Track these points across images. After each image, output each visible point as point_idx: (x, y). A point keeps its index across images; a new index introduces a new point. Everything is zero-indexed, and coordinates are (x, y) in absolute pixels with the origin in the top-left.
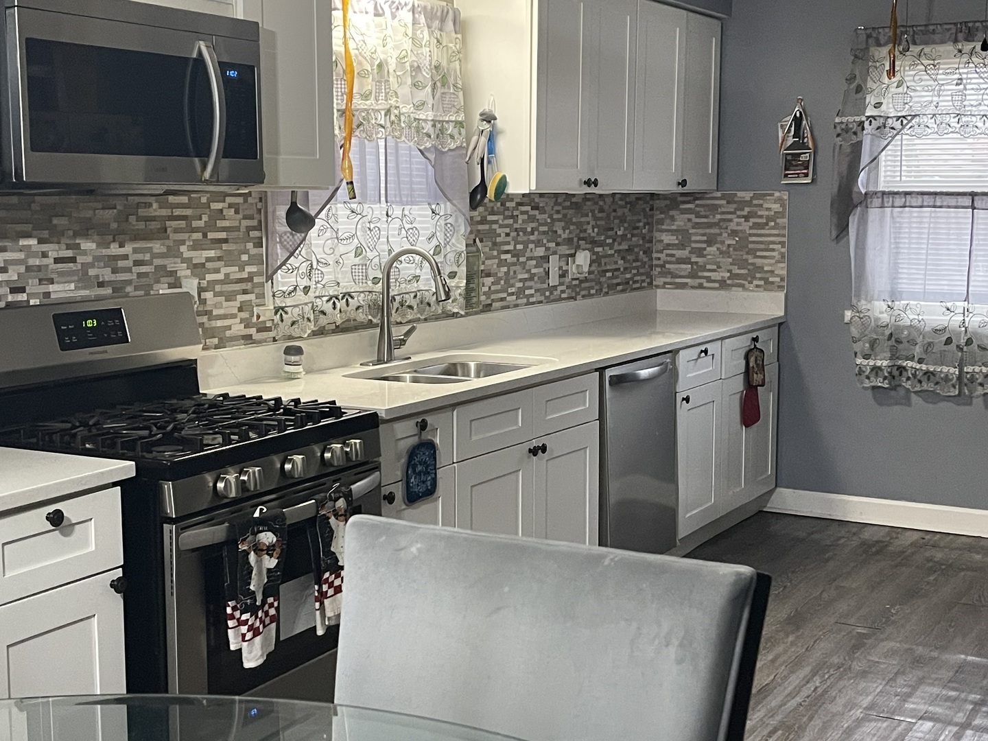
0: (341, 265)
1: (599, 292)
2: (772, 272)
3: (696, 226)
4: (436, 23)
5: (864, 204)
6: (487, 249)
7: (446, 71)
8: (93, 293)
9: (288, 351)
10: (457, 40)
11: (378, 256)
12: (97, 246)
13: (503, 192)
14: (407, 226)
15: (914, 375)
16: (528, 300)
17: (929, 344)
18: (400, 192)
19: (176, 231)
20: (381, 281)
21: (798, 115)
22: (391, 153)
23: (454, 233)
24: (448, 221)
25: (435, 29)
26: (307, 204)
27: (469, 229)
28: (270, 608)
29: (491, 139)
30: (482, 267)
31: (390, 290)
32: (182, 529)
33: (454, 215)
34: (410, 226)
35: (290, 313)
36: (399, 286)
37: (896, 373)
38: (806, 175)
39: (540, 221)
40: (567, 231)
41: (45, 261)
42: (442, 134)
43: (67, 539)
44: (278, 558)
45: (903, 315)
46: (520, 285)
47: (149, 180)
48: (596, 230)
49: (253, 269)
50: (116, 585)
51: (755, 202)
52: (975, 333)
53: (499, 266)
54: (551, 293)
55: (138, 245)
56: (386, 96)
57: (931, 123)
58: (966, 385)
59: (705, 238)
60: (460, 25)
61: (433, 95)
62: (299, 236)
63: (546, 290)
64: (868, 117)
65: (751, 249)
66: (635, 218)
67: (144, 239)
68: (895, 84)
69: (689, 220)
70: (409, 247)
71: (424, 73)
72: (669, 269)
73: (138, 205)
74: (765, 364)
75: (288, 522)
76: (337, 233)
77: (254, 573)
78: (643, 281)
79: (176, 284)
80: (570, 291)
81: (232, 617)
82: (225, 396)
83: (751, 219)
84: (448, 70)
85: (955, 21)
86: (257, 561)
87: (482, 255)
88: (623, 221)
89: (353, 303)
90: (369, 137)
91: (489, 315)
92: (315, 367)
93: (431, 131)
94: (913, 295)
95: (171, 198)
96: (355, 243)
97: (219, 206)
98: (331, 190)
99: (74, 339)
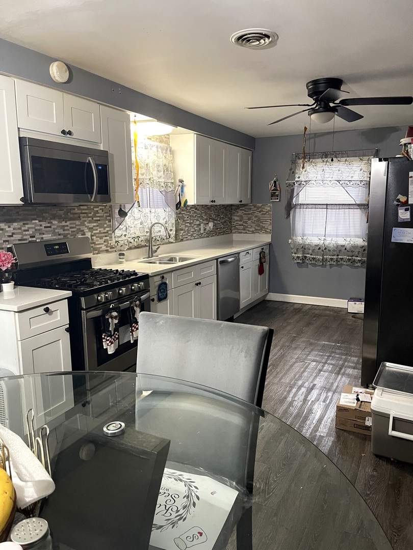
0: (136, 228)
1: (216, 235)
2: (267, 228)
3: (245, 214)
4: (164, 151)
5: (295, 207)
6: (182, 222)
8: (57, 238)
9: (120, 255)
10: (171, 157)
11: (148, 225)
12: (58, 222)
13: (186, 204)
14: (157, 215)
15: (309, 259)
16: (194, 238)
17: (314, 249)
18: (154, 205)
19: (84, 217)
20: (149, 232)
21: (275, 180)
22: (151, 192)
23: (171, 217)
24: (169, 214)
25: (164, 153)
26: (125, 208)
27: (176, 216)
28: (116, 335)
29: (182, 188)
30: (180, 228)
31: (152, 235)
32: (87, 312)
33: (171, 212)
35: (120, 242)
36: (154, 234)
37: (304, 258)
38: (278, 199)
39: (198, 213)
40: (206, 216)
41: (41, 227)
42: (167, 186)
43: (50, 316)
44: (118, 320)
45: (306, 241)
46: (192, 233)
47: (74, 201)
48: (215, 216)
49: (108, 229)
50: (67, 330)
51: (262, 207)
52: (327, 246)
53: (185, 227)
55: (71, 222)
56: (149, 174)
57: (315, 183)
58: (324, 261)
59: (247, 218)
60: (172, 152)
61: (164, 174)
62: (122, 219)
63: (200, 234)
64: (296, 181)
65: (261, 221)
66: (226, 212)
67: (73, 220)
68: (304, 171)
69: (243, 212)
70: (157, 222)
71: (161, 167)
72: (237, 227)
73: (71, 209)
74: (265, 256)
75: (121, 309)
76: (134, 217)
77: (111, 325)
78: (229, 231)
79: (84, 234)
80: (207, 234)
81: (104, 338)
82: (100, 269)
83: (261, 212)
84: (168, 166)
85: (322, 152)
86: (111, 321)
87: (180, 224)
88: (223, 213)
89: (140, 239)
90: (144, 187)
91: (182, 242)
92: (129, 259)
93: (163, 185)
94: (309, 235)
95: (81, 207)
96: (140, 220)
97: (97, 209)
98: (133, 204)
99: (51, 252)
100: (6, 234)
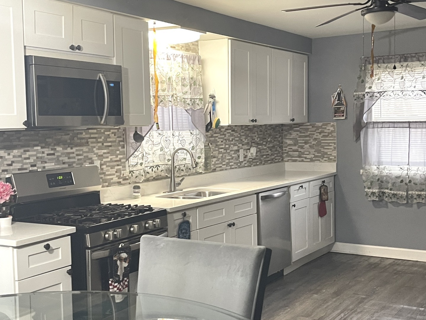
0: (155, 155)
1: (261, 163)
2: (331, 155)
3: (300, 137)
4: (191, 62)
5: (366, 127)
6: (214, 147)
7: (195, 79)
8: (61, 167)
9: (135, 188)
10: (200, 68)
11: (170, 150)
12: (63, 149)
13: (218, 125)
14: (181, 139)
15: (389, 195)
16: (231, 167)
17: (394, 182)
18: (178, 126)
19: (92, 143)
20: (171, 160)
21: (339, 92)
22: (174, 111)
23: (199, 141)
24: (197, 137)
25: (191, 63)
26: (141, 131)
27: (205, 139)
28: (125, 282)
29: (214, 105)
30: (212, 155)
31: (174, 164)
32: (93, 251)
33: (199, 134)
34: (183, 139)
35: (135, 173)
36: (178, 162)
37: (381, 194)
38: (343, 116)
39: (235, 136)
40: (247, 140)
41: (43, 155)
42: (194, 103)
43: (51, 254)
44: (128, 263)
45: (383, 171)
46: (228, 161)
47: (83, 124)
48: (259, 139)
49: (121, 156)
50: (69, 272)
51: (323, 127)
52: (412, 178)
53: (219, 154)
54: (241, 164)
55: (77, 148)
56: (172, 90)
57: (392, 94)
58: (409, 199)
59: (304, 142)
60: (201, 62)
61: (190, 89)
62: (138, 144)
63: (238, 163)
64: (366, 92)
65: (323, 146)
66: (275, 134)
67: (80, 146)
68: (377, 79)
69: (297, 134)
70: (181, 147)
71: (187, 81)
72: (290, 154)
73: (78, 134)
74: (328, 191)
75: (132, 250)
76: (153, 142)
77: (119, 269)
78: (279, 159)
79: (92, 163)
80: (248, 163)
81: (111, 285)
82: (110, 204)
83: (322, 134)
84: (196, 79)
85: (400, 54)
86: (120, 264)
87: (212, 150)
88: (270, 135)
89: (160, 169)
90: (166, 107)
91: (215, 173)
92: (145, 194)
93: (190, 103)
94: (388, 163)
95: (90, 131)
96: (160, 146)
97: (108, 133)
98: (150, 126)
99: (54, 183)
100: (6, 163)
